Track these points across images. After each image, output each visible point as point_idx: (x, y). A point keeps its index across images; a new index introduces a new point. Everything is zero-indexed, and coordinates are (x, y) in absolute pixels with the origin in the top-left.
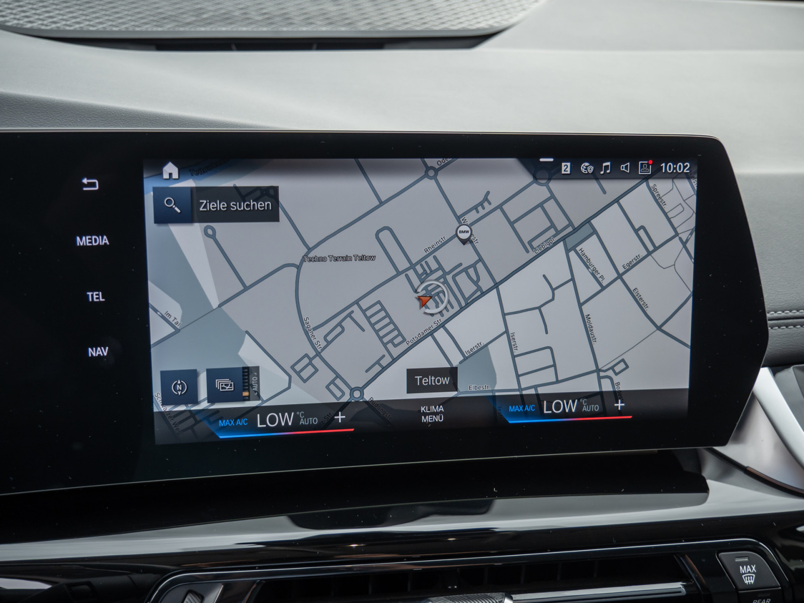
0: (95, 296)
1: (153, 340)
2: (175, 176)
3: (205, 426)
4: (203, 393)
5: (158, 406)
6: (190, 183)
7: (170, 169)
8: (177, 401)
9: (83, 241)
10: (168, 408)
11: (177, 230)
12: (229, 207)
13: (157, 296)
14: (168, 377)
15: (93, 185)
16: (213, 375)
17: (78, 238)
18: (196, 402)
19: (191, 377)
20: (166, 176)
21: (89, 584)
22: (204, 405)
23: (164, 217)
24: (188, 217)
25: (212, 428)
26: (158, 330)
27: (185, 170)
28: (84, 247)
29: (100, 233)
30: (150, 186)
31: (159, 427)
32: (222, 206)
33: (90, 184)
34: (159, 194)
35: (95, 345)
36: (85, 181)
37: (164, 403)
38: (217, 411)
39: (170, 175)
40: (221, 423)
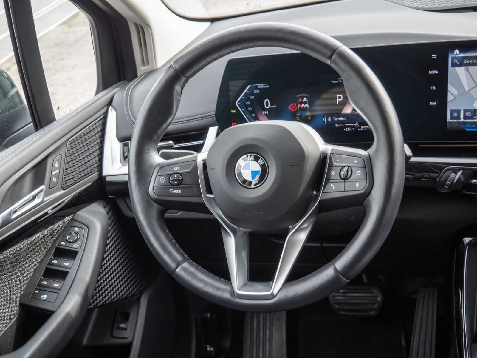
0: (433, 88)
1: (448, 101)
2: (458, 53)
3: (462, 127)
4: (462, 116)
5: (449, 120)
6: (462, 55)
7: (457, 51)
8: (454, 118)
9: (431, 72)
10: (451, 121)
11: (458, 69)
12: (473, 61)
13: (450, 88)
14: (452, 111)
15: (435, 57)
16: (465, 111)
17: (430, 71)
18: (460, 119)
19: (459, 112)
20: (455, 53)
21: (429, 175)
22: (462, 120)
23: (454, 65)
24: (461, 64)
25: (464, 127)
26: (450, 98)
27: (461, 52)
28: (431, 74)
29: (436, 70)
30: (450, 56)
31: (448, 126)
32: (471, 61)
33: (434, 56)
34: (453, 59)
35: (432, 101)
36: (433, 56)
37: (451, 119)
38: (466, 122)
39: (457, 53)
40: (467, 126)
